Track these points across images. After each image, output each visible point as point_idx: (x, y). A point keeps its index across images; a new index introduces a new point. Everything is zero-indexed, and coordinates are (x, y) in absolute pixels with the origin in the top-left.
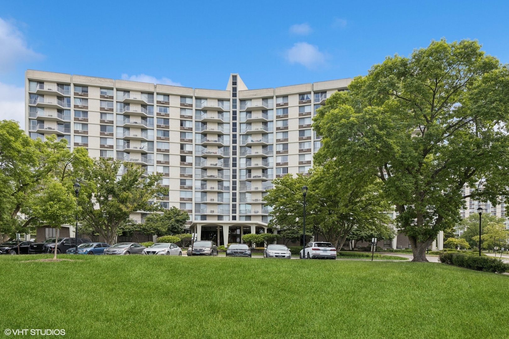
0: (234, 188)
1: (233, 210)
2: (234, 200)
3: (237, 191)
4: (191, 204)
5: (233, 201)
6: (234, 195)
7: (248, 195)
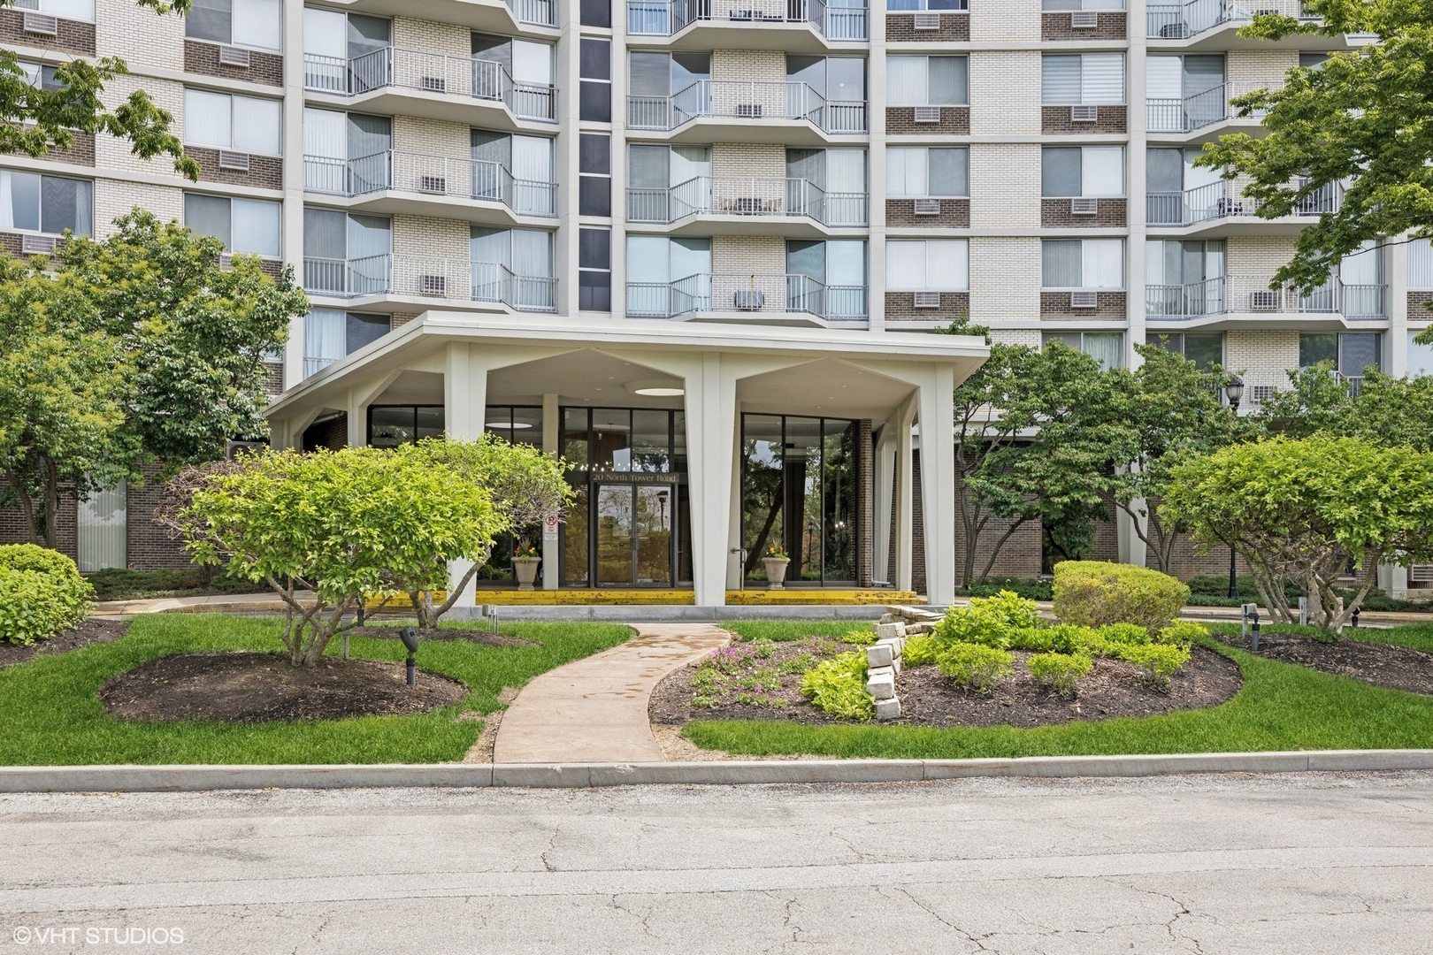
0: (596, 105)
1: (584, 279)
2: (595, 199)
3: (618, 129)
4: (271, 210)
5: (585, 209)
6: (594, 152)
7: (682, 167)
